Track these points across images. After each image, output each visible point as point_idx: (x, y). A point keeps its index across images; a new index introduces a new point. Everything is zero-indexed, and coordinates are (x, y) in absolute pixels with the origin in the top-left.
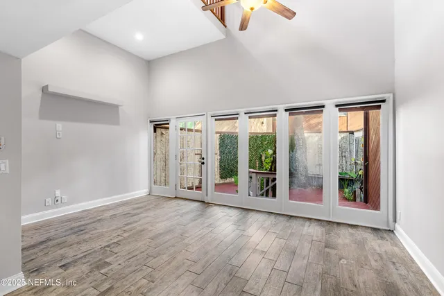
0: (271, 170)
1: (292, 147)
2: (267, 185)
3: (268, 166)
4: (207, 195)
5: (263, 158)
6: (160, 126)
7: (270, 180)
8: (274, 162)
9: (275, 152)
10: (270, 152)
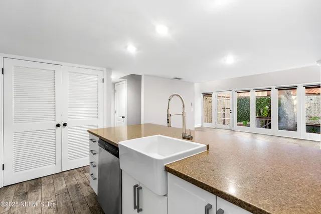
0: (268, 116)
1: (280, 105)
2: (266, 124)
3: (266, 115)
4: (233, 127)
5: (261, 111)
6: (207, 95)
7: (267, 121)
8: (270, 112)
9: (270, 108)
10: (267, 107)
